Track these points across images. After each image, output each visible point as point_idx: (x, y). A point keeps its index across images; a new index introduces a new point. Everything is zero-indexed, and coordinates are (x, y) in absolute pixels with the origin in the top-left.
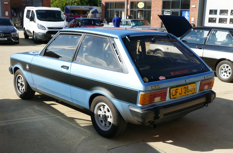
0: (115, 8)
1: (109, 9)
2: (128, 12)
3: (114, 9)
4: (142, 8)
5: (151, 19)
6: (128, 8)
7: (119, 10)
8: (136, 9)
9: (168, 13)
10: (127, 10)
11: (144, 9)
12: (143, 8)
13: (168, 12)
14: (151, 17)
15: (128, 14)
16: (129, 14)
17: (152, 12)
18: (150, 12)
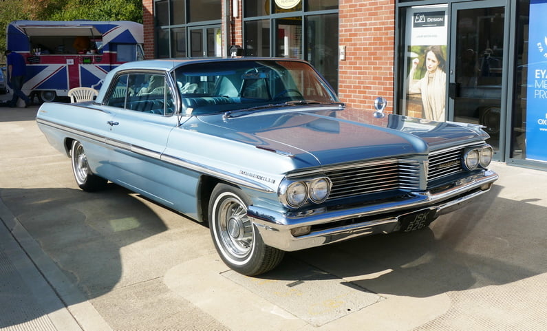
0: (188, 21)
1: (167, 28)
2: (234, 33)
3: (186, 25)
4: (292, 10)
5: (341, 57)
6: (235, 15)
7: (203, 25)
8: (268, 14)
9: (430, 20)
10: (231, 23)
11: (302, 13)
12: (297, 8)
13: (428, 14)
14: (341, 49)
15: (234, 40)
16: (239, 41)
17: (342, 22)
18: (331, 26)
